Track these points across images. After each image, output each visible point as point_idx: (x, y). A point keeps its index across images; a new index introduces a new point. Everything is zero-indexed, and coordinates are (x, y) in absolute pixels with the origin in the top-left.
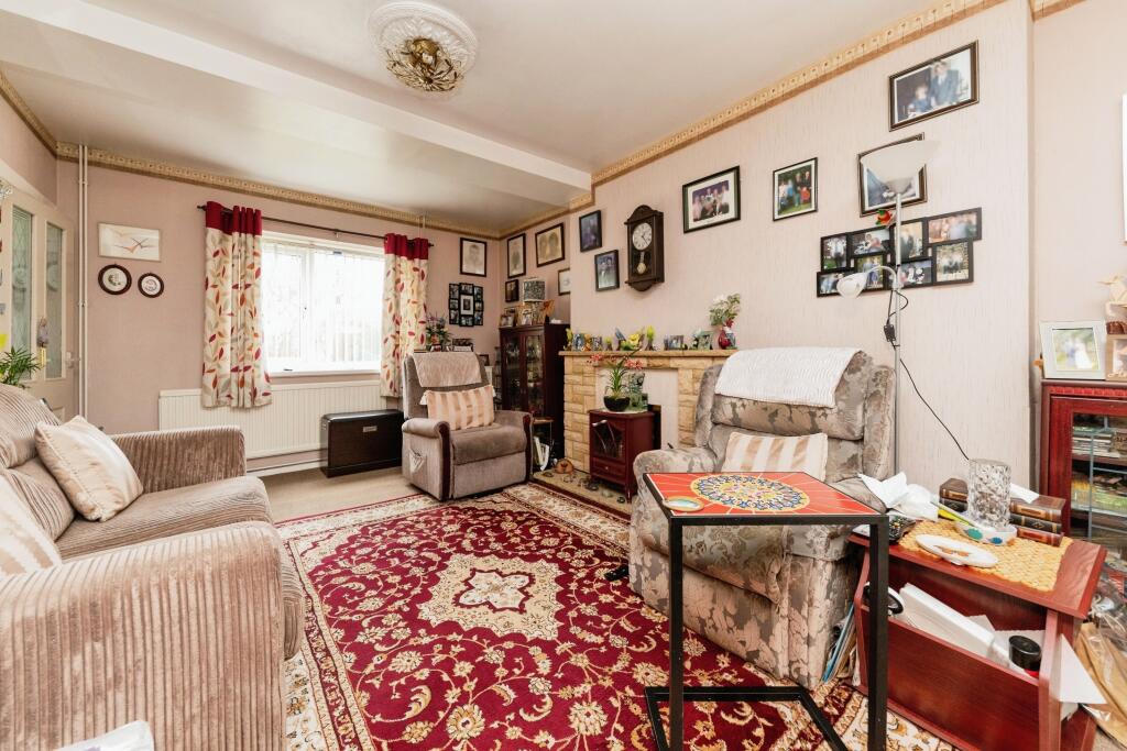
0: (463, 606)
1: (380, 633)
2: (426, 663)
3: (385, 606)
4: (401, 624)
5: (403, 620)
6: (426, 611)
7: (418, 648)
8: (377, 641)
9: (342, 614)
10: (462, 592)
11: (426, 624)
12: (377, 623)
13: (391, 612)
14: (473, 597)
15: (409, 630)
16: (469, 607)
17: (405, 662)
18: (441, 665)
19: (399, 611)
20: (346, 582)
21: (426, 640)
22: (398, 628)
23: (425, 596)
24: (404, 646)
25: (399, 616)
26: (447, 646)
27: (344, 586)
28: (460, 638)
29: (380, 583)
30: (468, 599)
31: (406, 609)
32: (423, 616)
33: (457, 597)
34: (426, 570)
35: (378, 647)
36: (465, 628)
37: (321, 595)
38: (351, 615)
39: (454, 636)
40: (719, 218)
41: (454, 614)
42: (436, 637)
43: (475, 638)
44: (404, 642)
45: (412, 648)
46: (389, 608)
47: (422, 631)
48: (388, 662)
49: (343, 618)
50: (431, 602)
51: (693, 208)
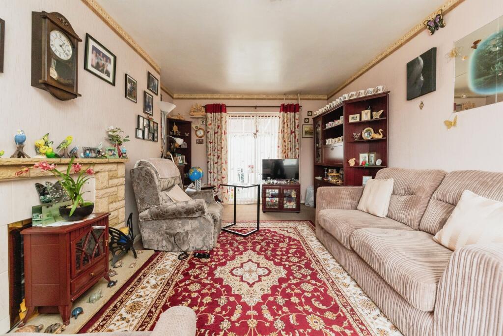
0: (268, 269)
1: (302, 271)
2: (288, 257)
3: (301, 283)
4: (294, 272)
5: (293, 273)
6: (283, 273)
7: (290, 261)
8: (304, 268)
10: (265, 276)
11: (285, 268)
13: (298, 278)
14: (261, 272)
15: (292, 268)
16: (266, 268)
17: (295, 260)
18: (284, 255)
19: (295, 278)
21: (286, 263)
22: (296, 271)
23: (281, 280)
24: (294, 264)
25: (295, 275)
26: (281, 259)
27: (325, 307)
28: (275, 260)
30: (264, 271)
31: (291, 277)
32: (285, 272)
33: (268, 275)
34: (275, 299)
35: (304, 267)
36: (272, 262)
39: (277, 261)
40: (104, 76)
41: (273, 268)
42: (283, 263)
43: (271, 258)
44: (294, 265)
45: (292, 262)
46: (299, 281)
47: (287, 266)
48: (300, 261)
50: (280, 277)
51: (91, 56)
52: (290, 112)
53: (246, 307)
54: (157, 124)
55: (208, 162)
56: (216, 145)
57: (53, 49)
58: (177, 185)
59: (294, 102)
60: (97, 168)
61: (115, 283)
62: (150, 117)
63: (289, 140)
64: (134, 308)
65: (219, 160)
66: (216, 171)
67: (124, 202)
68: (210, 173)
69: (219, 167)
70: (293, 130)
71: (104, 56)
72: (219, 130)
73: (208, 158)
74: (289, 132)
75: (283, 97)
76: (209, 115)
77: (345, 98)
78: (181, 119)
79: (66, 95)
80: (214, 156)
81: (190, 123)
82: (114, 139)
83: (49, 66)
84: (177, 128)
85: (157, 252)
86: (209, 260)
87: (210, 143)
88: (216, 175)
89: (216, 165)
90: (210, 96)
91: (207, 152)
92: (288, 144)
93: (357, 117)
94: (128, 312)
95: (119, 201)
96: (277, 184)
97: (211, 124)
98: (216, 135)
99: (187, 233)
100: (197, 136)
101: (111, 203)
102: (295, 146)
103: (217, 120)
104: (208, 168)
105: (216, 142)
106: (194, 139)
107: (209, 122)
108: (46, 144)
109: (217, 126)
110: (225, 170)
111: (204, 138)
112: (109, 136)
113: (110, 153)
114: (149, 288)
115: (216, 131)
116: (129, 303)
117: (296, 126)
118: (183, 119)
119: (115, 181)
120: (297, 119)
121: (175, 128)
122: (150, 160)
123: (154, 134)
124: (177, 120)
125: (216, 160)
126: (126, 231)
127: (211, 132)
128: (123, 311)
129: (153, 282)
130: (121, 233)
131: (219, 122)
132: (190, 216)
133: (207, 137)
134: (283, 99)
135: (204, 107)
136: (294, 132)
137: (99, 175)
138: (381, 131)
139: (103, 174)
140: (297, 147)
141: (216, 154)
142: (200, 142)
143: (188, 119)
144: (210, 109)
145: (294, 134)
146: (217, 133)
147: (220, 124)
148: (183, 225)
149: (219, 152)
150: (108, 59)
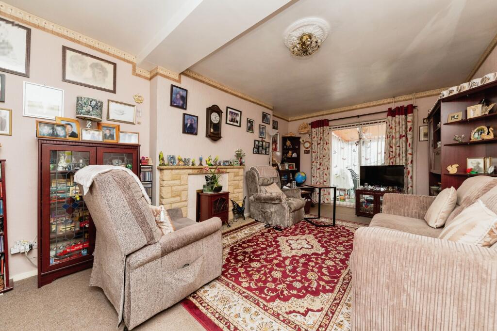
9: (341, 266)
12: (335, 258)
20: (326, 275)
27: (328, 274)
29: (317, 266)
33: (309, 249)
37: (339, 277)
38: (339, 264)
40: (235, 124)
49: (342, 265)
51: (229, 116)
52: (399, 115)
53: (280, 255)
54: (269, 143)
55: (312, 168)
56: (319, 154)
57: (212, 120)
58: (275, 183)
59: (406, 104)
60: (228, 170)
61: (230, 226)
62: (263, 139)
63: (398, 145)
64: (233, 238)
65: (321, 167)
66: (318, 175)
67: (242, 189)
68: (314, 177)
69: (321, 173)
70: (404, 134)
71: (235, 114)
72: (322, 142)
73: (312, 165)
74: (398, 136)
75: (392, 101)
76: (313, 130)
77: (443, 96)
78: (292, 136)
79: (216, 138)
80: (317, 163)
81: (299, 138)
82: (239, 156)
83: (210, 127)
84: (290, 142)
85: (257, 221)
86: (280, 232)
87: (314, 152)
88: (318, 179)
89: (318, 171)
90: (315, 114)
91: (312, 160)
92: (396, 149)
93: (458, 116)
94: (230, 238)
95: (239, 188)
96: (372, 190)
97: (314, 137)
98: (319, 145)
99: (272, 213)
100: (304, 147)
101: (235, 189)
102: (406, 151)
103: (319, 134)
104: (312, 173)
105: (319, 152)
106: (302, 150)
107: (314, 135)
108: (209, 160)
109: (319, 138)
110: (326, 175)
111: (310, 149)
112: (237, 154)
113: (236, 163)
114: (243, 234)
115: (319, 142)
116: (232, 236)
117: (408, 129)
118: (294, 136)
119: (238, 178)
120: (409, 122)
121: (288, 143)
122: (257, 167)
123: (266, 149)
124: (289, 137)
125: (318, 167)
126: (241, 205)
127: (315, 143)
128: (228, 238)
129: (246, 232)
130: (238, 205)
131: (322, 134)
132: (273, 202)
133: (312, 148)
134: (392, 102)
135: (309, 124)
136: (406, 136)
137: (229, 174)
138: (492, 130)
139: (231, 173)
140: (410, 151)
141: (319, 162)
142: (307, 152)
143: (297, 135)
144: (315, 125)
145: (404, 138)
146: (320, 143)
147: (322, 137)
148: (270, 208)
149: (321, 160)
150: (237, 114)
